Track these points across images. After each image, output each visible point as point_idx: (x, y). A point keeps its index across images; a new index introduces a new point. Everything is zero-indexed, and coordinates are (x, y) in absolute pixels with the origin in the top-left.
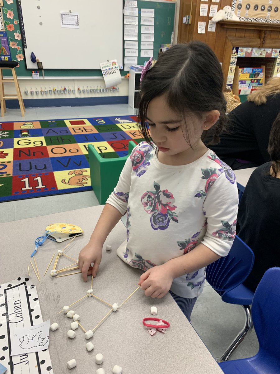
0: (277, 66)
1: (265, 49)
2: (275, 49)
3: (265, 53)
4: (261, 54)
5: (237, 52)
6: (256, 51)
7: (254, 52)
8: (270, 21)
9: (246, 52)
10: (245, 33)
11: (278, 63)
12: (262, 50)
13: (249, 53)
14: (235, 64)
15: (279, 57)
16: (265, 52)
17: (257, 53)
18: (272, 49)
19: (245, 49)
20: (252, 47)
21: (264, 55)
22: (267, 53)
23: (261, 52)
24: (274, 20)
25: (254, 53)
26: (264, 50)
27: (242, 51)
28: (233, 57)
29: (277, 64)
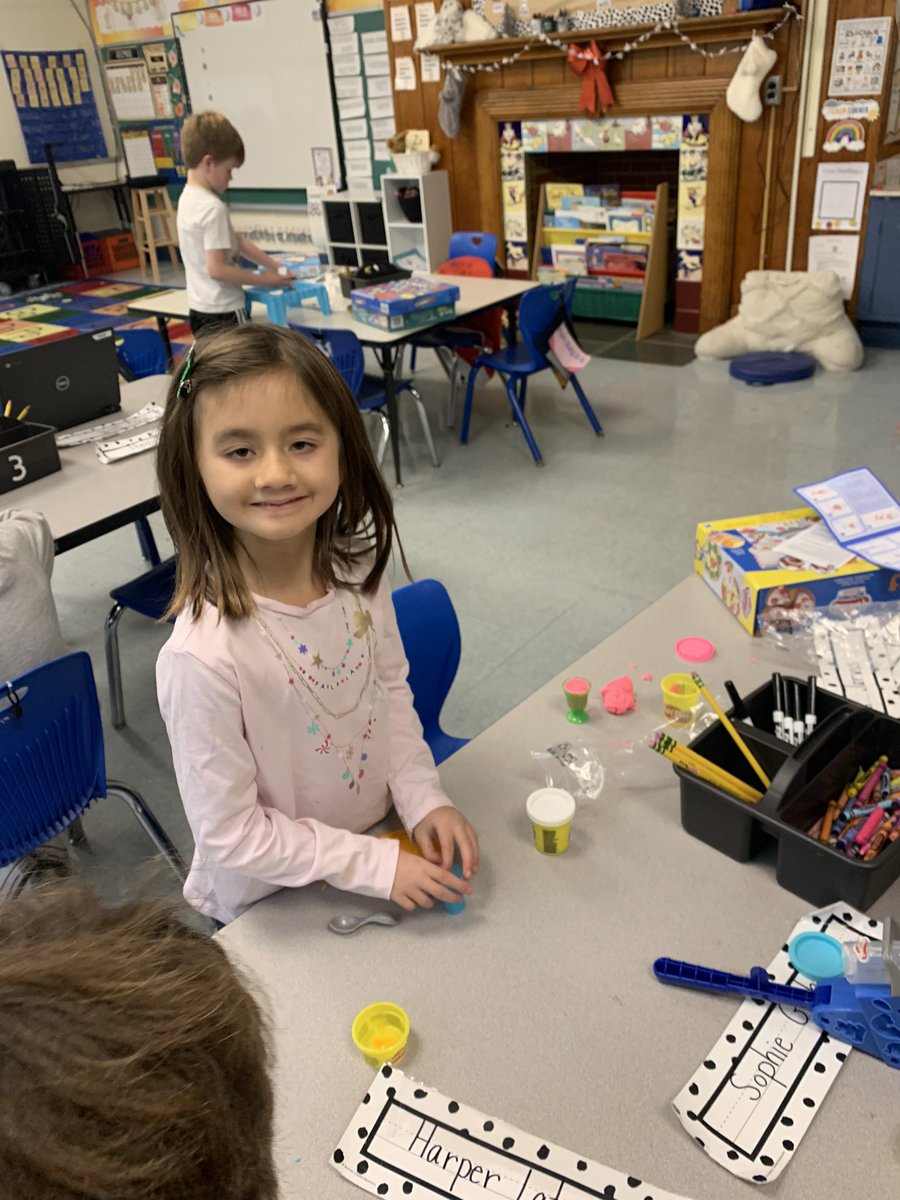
0: (686, 180)
1: (620, 121)
2: (662, 119)
3: (623, 135)
4: (606, 140)
5: (518, 135)
6: (585, 130)
7: (577, 135)
8: (615, 16)
9: (550, 136)
10: (533, 75)
11: (688, 169)
12: (608, 124)
13: (559, 139)
14: (518, 175)
15: (683, 147)
16: (621, 131)
17: (592, 138)
18: (649, 117)
19: (542, 127)
20: (568, 116)
21: (618, 144)
22: (628, 134)
23: (606, 132)
24: (630, 11)
25: (578, 139)
26: (616, 125)
27: (533, 132)
28: (509, 155)
29: (684, 173)
